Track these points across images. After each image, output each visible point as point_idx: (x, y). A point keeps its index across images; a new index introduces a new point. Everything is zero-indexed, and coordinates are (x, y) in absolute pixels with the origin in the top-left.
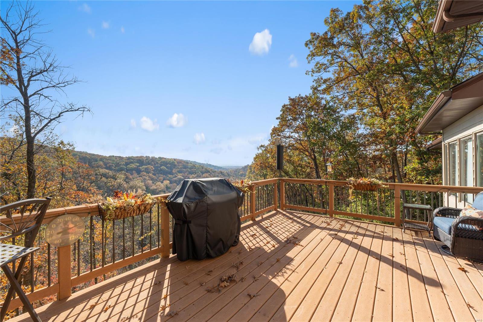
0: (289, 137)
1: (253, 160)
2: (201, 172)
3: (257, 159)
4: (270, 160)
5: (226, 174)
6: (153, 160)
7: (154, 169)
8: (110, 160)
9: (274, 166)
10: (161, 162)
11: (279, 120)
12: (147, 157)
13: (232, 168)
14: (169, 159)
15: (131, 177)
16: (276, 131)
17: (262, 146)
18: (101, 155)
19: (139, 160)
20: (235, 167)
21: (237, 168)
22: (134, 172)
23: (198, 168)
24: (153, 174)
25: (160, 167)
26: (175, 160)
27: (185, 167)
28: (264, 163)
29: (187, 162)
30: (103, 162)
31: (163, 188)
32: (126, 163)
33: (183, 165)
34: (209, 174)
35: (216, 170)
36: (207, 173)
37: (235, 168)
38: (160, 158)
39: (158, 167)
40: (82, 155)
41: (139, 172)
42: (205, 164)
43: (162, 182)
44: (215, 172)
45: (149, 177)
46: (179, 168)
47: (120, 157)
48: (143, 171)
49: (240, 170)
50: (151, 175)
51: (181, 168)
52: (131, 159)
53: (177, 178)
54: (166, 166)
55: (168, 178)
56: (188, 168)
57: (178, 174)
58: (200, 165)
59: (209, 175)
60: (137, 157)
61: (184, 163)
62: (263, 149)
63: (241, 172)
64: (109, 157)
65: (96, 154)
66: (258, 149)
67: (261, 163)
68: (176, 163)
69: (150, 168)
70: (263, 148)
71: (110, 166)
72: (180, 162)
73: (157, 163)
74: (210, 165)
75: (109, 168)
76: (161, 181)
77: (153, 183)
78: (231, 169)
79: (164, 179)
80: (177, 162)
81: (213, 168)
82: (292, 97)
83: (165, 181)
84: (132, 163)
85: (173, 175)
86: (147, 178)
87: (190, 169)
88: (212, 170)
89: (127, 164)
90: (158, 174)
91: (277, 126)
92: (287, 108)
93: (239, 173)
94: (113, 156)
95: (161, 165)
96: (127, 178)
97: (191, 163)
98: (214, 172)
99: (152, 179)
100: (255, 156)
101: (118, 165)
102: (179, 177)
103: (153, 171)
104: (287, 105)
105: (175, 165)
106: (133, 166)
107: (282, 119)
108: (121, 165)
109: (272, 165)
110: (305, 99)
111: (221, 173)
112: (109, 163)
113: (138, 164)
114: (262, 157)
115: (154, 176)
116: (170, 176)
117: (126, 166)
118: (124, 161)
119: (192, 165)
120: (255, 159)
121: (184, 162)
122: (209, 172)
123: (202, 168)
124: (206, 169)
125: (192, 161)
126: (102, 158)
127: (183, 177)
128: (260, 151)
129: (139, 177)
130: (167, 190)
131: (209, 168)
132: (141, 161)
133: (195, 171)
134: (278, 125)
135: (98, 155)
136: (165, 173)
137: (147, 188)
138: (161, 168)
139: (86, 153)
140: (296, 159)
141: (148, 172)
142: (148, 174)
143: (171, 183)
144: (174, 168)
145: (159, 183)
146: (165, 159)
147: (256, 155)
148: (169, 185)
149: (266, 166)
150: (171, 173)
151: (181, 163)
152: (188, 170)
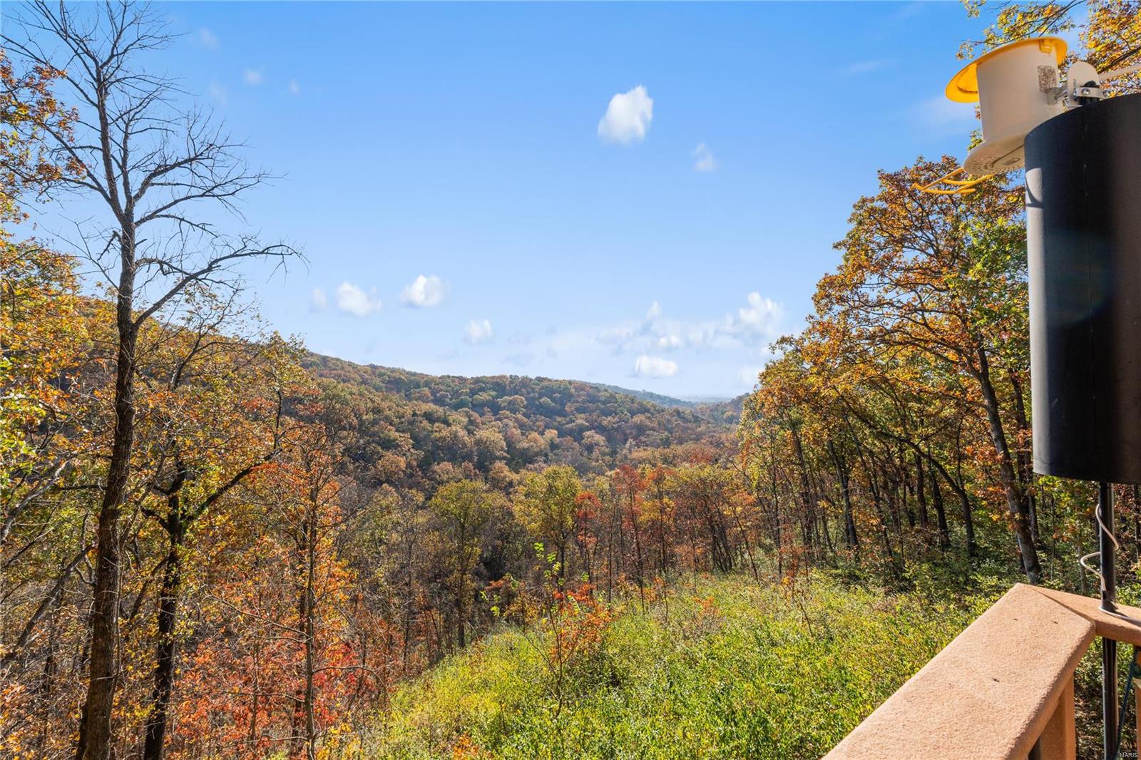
0: (880, 304)
1: (757, 381)
2: (629, 411)
3: (769, 379)
4: (812, 380)
5: (690, 417)
6: (525, 382)
7: (525, 402)
8: (442, 384)
9: (824, 397)
10: (542, 388)
11: (843, 251)
12: (513, 378)
13: (704, 401)
14: (557, 381)
15: (479, 420)
16: (830, 290)
17: (783, 340)
18: (427, 375)
19: (497, 384)
20: (712, 398)
21: (719, 401)
22: (486, 409)
23: (623, 403)
24: (524, 415)
25: (540, 398)
26: (570, 383)
27: (593, 399)
28: (793, 390)
29: (596, 388)
30: (430, 388)
31: (543, 447)
32: (471, 390)
33: (589, 395)
34: (649, 415)
35: (666, 406)
36: (643, 413)
37: (713, 401)
38: (540, 379)
39: (534, 399)
40: (394, 374)
41: (495, 409)
42: (638, 392)
43: (542, 434)
44: (663, 411)
45: (517, 420)
46: (578, 402)
47: (460, 378)
48: (504, 408)
49: (726, 405)
50: (520, 416)
51: (583, 402)
52: (481, 382)
53: (574, 424)
54: (551, 397)
55: (555, 424)
56: (599, 401)
57: (577, 415)
58: (627, 396)
59: (649, 418)
60: (493, 377)
61: (591, 390)
62: (790, 348)
63: (730, 413)
64: (440, 378)
65: (418, 372)
66: (773, 348)
67: (782, 389)
68: (573, 390)
69: (519, 401)
70: (788, 346)
71: (443, 396)
72: (581, 387)
73: (533, 390)
74: (651, 395)
75: (439, 401)
76: (540, 430)
77: (523, 434)
78: (702, 403)
79: (547, 427)
80: (575, 388)
81: (657, 402)
82: (890, 170)
83: (548, 431)
84: (482, 390)
85: (565, 416)
86: (511, 423)
87: (604, 403)
88: (654, 406)
89: (473, 393)
90: (534, 414)
91: (837, 273)
92: (873, 210)
93: (723, 414)
94: (449, 377)
95: (541, 396)
96: (471, 422)
97: (606, 391)
98: (658, 412)
99: (522, 426)
100: (763, 370)
101: (456, 393)
102: (579, 421)
103: (524, 407)
104: (872, 200)
105: (572, 396)
106: (484, 396)
107: (853, 244)
108: (461, 394)
109: (815, 394)
110: (944, 168)
111: (678, 413)
112: (441, 390)
113: (494, 393)
114: (786, 371)
115: (525, 420)
116: (559, 419)
117: (472, 397)
118: (469, 386)
119: (608, 395)
120: (764, 376)
121: (591, 387)
122: (648, 411)
123: (632, 402)
124: (641, 404)
125: (609, 386)
126: (429, 382)
127: (588, 422)
128: (779, 355)
129: (496, 420)
130: (552, 450)
131: (649, 403)
132: (499, 385)
133: (616, 408)
134: (840, 268)
135: (422, 374)
136: (549, 413)
137: (509, 445)
138: (541, 400)
139: (402, 372)
140: (902, 375)
141: (514, 411)
142: (515, 414)
143: (560, 435)
144: (570, 401)
145: (535, 435)
146: (550, 380)
147: (768, 368)
148: (557, 440)
149: (798, 397)
150: (562, 413)
151: (583, 390)
152: (598, 406)
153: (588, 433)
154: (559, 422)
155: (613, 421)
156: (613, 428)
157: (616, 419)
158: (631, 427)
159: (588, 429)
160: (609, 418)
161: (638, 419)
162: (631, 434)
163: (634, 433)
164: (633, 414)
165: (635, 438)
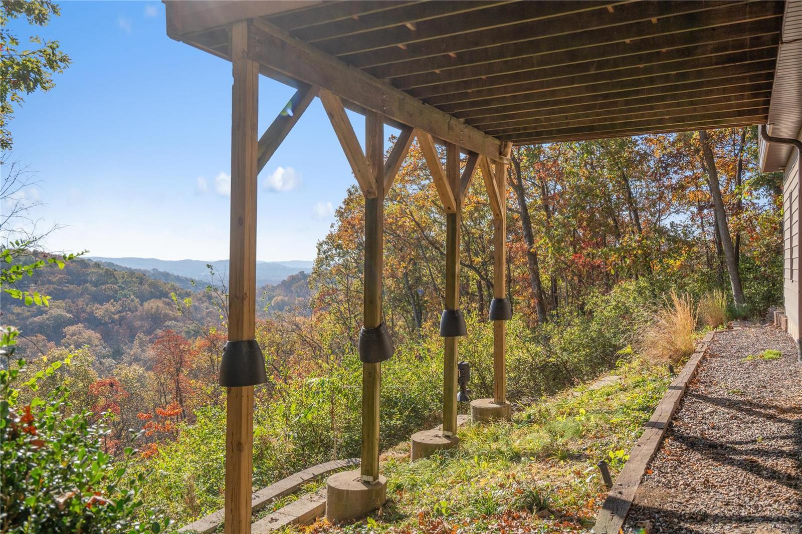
2: (137, 296)
36: (159, 297)
46: (50, 282)
49: (274, 289)
51: (60, 282)
53: (45, 316)
56: (87, 281)
63: (279, 298)
87: (95, 284)
124: (153, 285)
133: (116, 291)
152: (87, 289)
153: (72, 329)
154: (18, 314)
155: (113, 309)
156: (113, 321)
157: (118, 306)
158: (142, 319)
159: (72, 323)
160: (107, 306)
161: (152, 305)
162: (142, 326)
163: (147, 325)
164: (143, 299)
165: (149, 332)
